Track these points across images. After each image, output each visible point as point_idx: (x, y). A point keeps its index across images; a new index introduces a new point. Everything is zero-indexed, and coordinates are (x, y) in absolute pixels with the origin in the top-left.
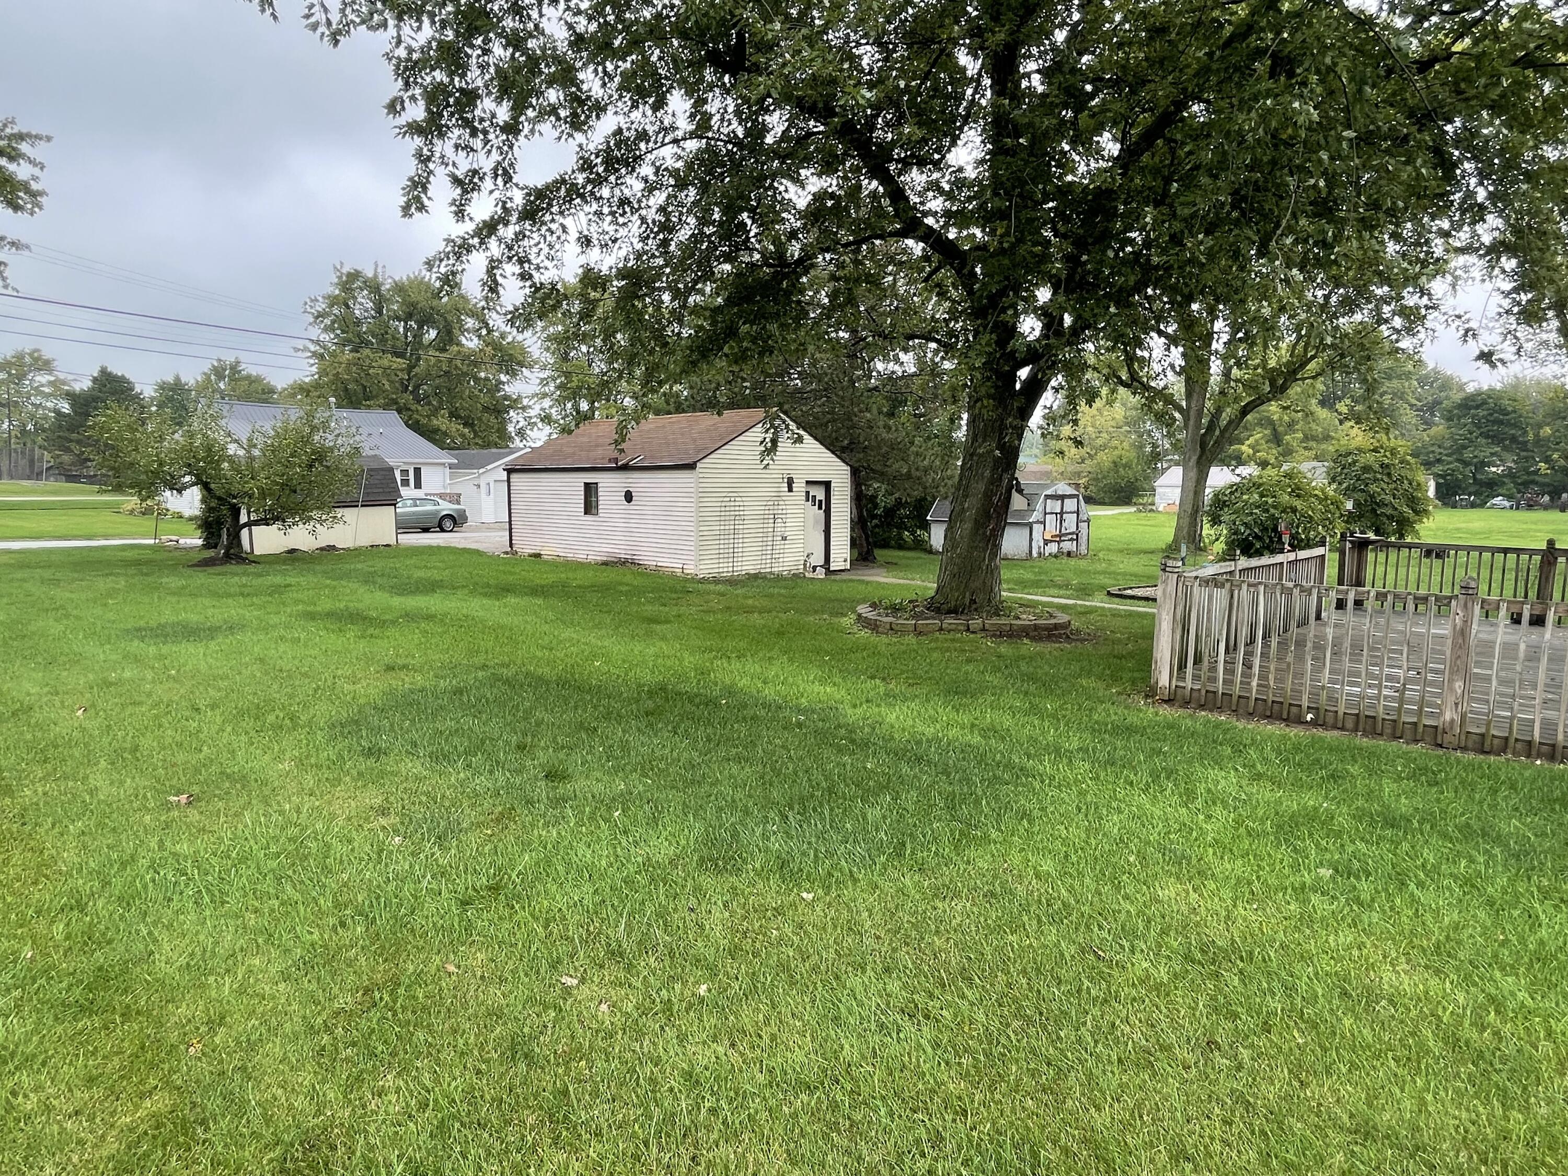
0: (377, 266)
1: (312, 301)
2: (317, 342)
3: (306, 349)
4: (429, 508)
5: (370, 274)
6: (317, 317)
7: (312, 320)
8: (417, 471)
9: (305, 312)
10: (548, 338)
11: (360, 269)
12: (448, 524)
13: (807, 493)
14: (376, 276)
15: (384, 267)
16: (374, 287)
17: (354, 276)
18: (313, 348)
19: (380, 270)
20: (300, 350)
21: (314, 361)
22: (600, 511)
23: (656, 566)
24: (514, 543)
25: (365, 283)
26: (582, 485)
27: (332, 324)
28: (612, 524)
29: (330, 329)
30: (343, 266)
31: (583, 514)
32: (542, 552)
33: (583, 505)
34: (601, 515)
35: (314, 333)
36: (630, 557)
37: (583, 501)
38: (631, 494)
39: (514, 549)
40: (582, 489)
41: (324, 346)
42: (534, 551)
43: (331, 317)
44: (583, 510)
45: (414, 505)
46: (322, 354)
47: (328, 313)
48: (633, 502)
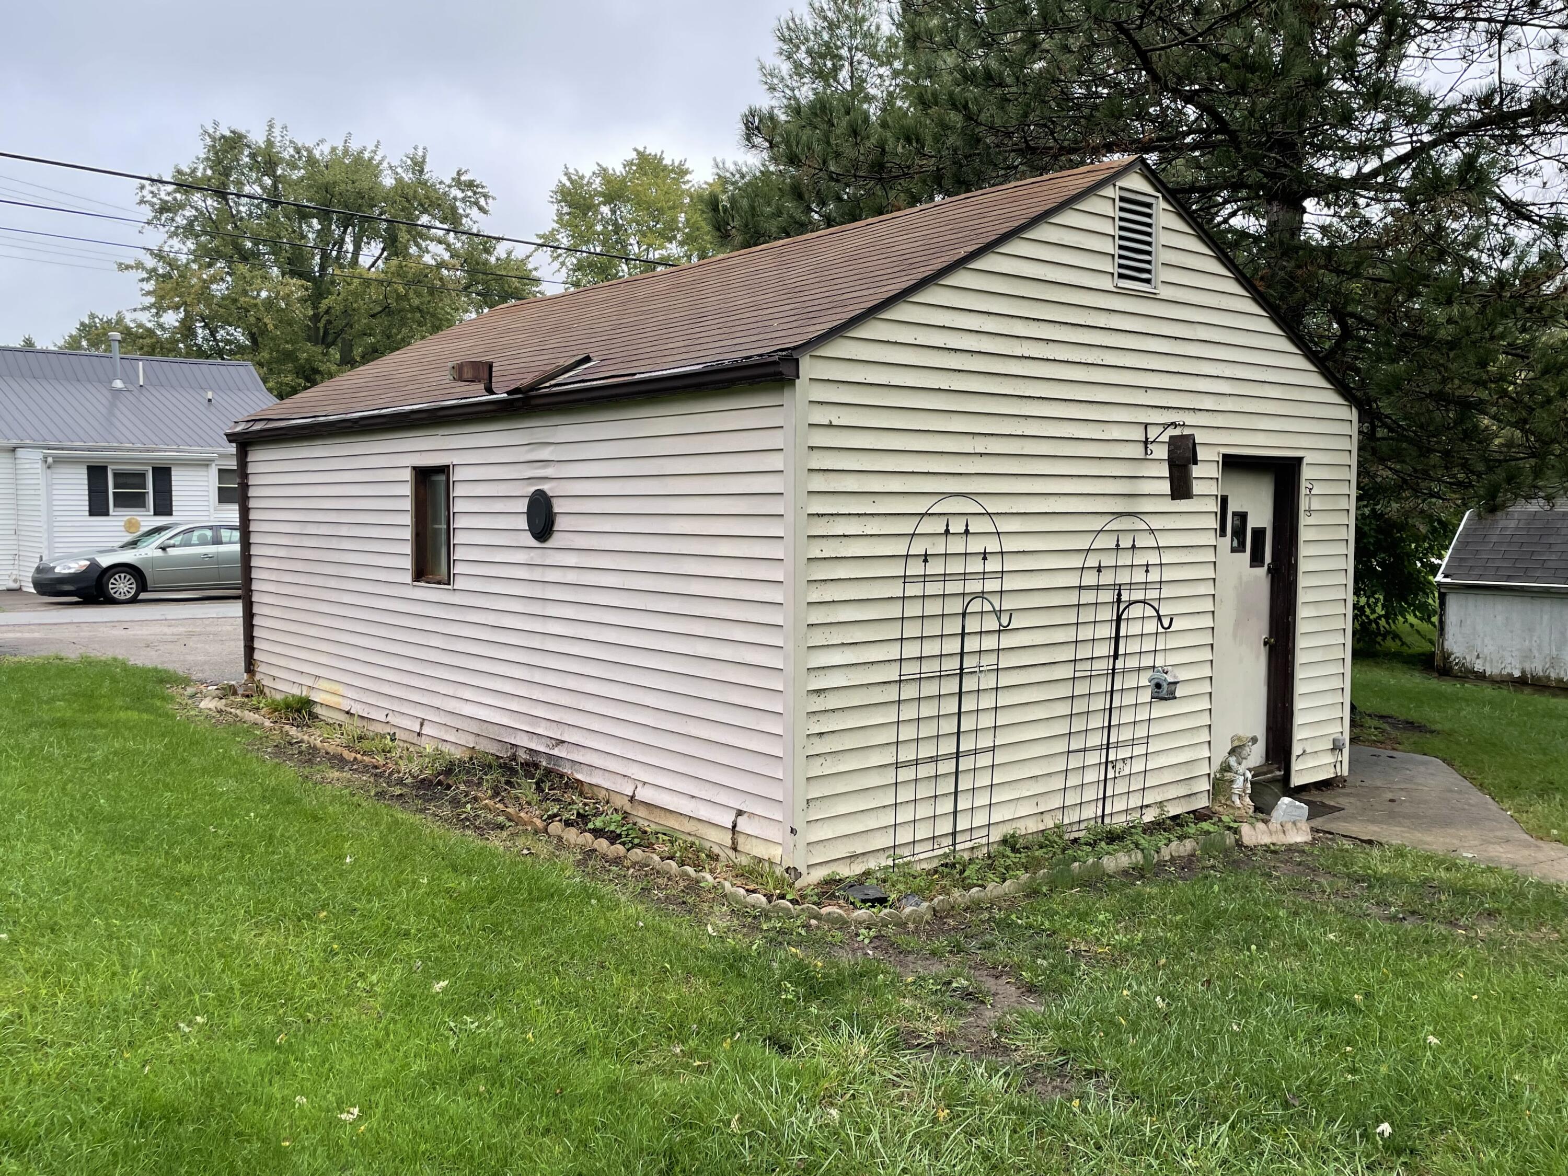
0: (271, 127)
2: (159, 255)
3: (139, 265)
5: (260, 142)
6: (162, 211)
7: (151, 215)
9: (142, 202)
11: (242, 130)
13: (1224, 501)
14: (270, 143)
15: (285, 127)
16: (266, 164)
17: (235, 141)
18: (150, 262)
19: (277, 132)
20: (128, 267)
21: (150, 286)
22: (458, 569)
23: (632, 799)
24: (257, 656)
25: (253, 156)
26: (407, 475)
27: (191, 223)
28: (491, 619)
29: (188, 230)
30: (216, 124)
31: (408, 578)
32: (316, 697)
33: (408, 549)
34: (460, 583)
35: (157, 237)
36: (547, 751)
37: (408, 534)
38: (550, 506)
39: (257, 677)
40: (407, 490)
41: (172, 264)
42: (296, 691)
43: (189, 212)
44: (408, 563)
45: (217, 541)
46: (167, 277)
47: (182, 206)
48: (555, 536)
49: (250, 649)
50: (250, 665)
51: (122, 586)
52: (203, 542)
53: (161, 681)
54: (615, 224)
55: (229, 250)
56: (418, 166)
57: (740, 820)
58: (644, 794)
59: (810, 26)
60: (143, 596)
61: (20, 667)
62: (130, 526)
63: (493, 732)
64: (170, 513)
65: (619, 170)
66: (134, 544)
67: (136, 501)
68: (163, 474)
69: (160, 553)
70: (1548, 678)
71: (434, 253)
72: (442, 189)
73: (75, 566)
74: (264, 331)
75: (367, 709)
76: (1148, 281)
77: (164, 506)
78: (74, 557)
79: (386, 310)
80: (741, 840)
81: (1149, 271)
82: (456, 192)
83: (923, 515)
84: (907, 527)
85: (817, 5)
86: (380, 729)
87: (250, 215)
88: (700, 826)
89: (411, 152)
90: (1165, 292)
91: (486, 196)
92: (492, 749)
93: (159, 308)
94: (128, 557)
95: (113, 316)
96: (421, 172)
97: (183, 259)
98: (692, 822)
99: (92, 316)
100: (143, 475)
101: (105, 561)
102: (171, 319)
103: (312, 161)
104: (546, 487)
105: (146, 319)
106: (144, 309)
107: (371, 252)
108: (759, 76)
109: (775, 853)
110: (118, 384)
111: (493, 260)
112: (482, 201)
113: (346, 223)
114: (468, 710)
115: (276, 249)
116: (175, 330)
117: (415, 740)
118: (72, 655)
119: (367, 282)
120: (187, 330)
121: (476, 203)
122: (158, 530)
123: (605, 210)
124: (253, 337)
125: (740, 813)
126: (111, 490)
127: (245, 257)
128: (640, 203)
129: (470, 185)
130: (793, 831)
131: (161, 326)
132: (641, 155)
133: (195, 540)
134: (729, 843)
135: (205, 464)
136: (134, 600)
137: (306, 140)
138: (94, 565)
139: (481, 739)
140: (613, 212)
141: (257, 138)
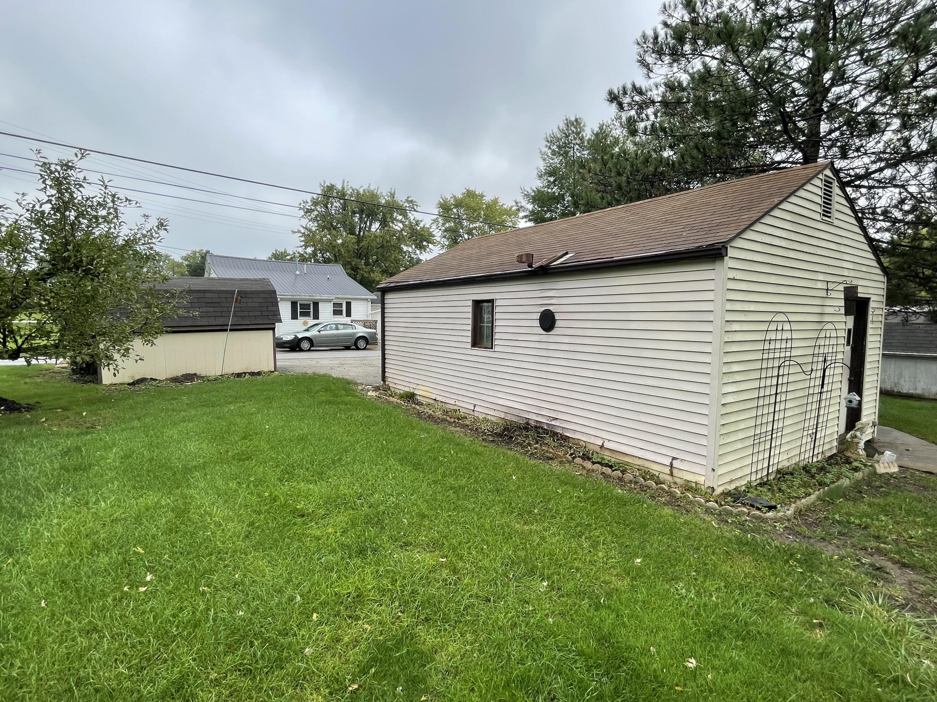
0: (344, 182)
1: (304, 202)
2: (306, 228)
3: (299, 231)
4: (349, 331)
5: (340, 188)
6: (307, 212)
7: (303, 214)
8: (349, 305)
9: (299, 209)
10: (446, 231)
11: (334, 184)
12: (362, 344)
14: (343, 188)
15: (348, 182)
16: (342, 195)
17: (331, 188)
18: (303, 231)
19: (345, 184)
20: (295, 232)
21: (303, 239)
22: (496, 342)
23: (602, 447)
24: (386, 374)
25: (337, 193)
26: (470, 303)
27: (316, 217)
28: (516, 364)
29: (314, 220)
30: (325, 182)
31: (469, 346)
32: (416, 392)
33: (470, 334)
34: (497, 348)
35: (304, 222)
36: (548, 422)
37: (470, 328)
38: (554, 316)
39: (387, 383)
40: (470, 309)
41: (310, 230)
42: (407, 389)
43: (316, 213)
44: (469, 340)
45: (337, 329)
46: (308, 235)
47: (313, 210)
48: (555, 329)
49: (384, 372)
50: (384, 378)
51: (305, 345)
52: (331, 329)
53: (348, 384)
54: (459, 215)
55: (329, 226)
56: (393, 195)
57: (674, 462)
58: (607, 445)
59: (559, 136)
60: (312, 348)
61: (297, 378)
62: (305, 323)
63: (516, 412)
64: (318, 319)
65: (460, 196)
66: (307, 330)
67: (306, 314)
68: (316, 304)
69: (318, 333)
70: (893, 391)
71: (398, 227)
72: (401, 203)
73: (290, 338)
74: (341, 254)
75: (444, 398)
76: (829, 217)
77: (316, 317)
78: (289, 334)
79: (382, 246)
80: (675, 471)
81: (830, 213)
82: (406, 204)
83: (770, 322)
84: (764, 327)
85: (561, 128)
86: (452, 407)
87: (336, 213)
88: (646, 462)
89: (389, 190)
90: (836, 223)
91: (417, 205)
92: (514, 419)
93: (306, 247)
94: (307, 334)
95: (283, 250)
96: (394, 197)
97: (314, 229)
98: (641, 460)
99: (276, 251)
100: (309, 305)
101: (300, 336)
102: (310, 250)
103: (358, 193)
104: (551, 308)
105: (301, 250)
106: (301, 247)
107: (376, 226)
108: (540, 155)
109: (701, 480)
110: (298, 273)
111: (418, 228)
112: (415, 207)
113: (368, 216)
114: (501, 402)
115: (344, 225)
116: (310, 254)
117: (472, 413)
118: (310, 372)
119: (376, 237)
120: (314, 254)
121: (413, 208)
122: (317, 325)
123: (455, 210)
124: (335, 256)
125: (674, 458)
126: (299, 310)
127: (335, 228)
128: (468, 208)
129: (411, 201)
130: (714, 470)
131: (306, 253)
132: (468, 191)
133: (328, 329)
134: (669, 472)
135: (329, 301)
136: (309, 350)
137: (356, 186)
138: (296, 337)
139: (508, 415)
140: (457, 211)
141: (339, 187)
